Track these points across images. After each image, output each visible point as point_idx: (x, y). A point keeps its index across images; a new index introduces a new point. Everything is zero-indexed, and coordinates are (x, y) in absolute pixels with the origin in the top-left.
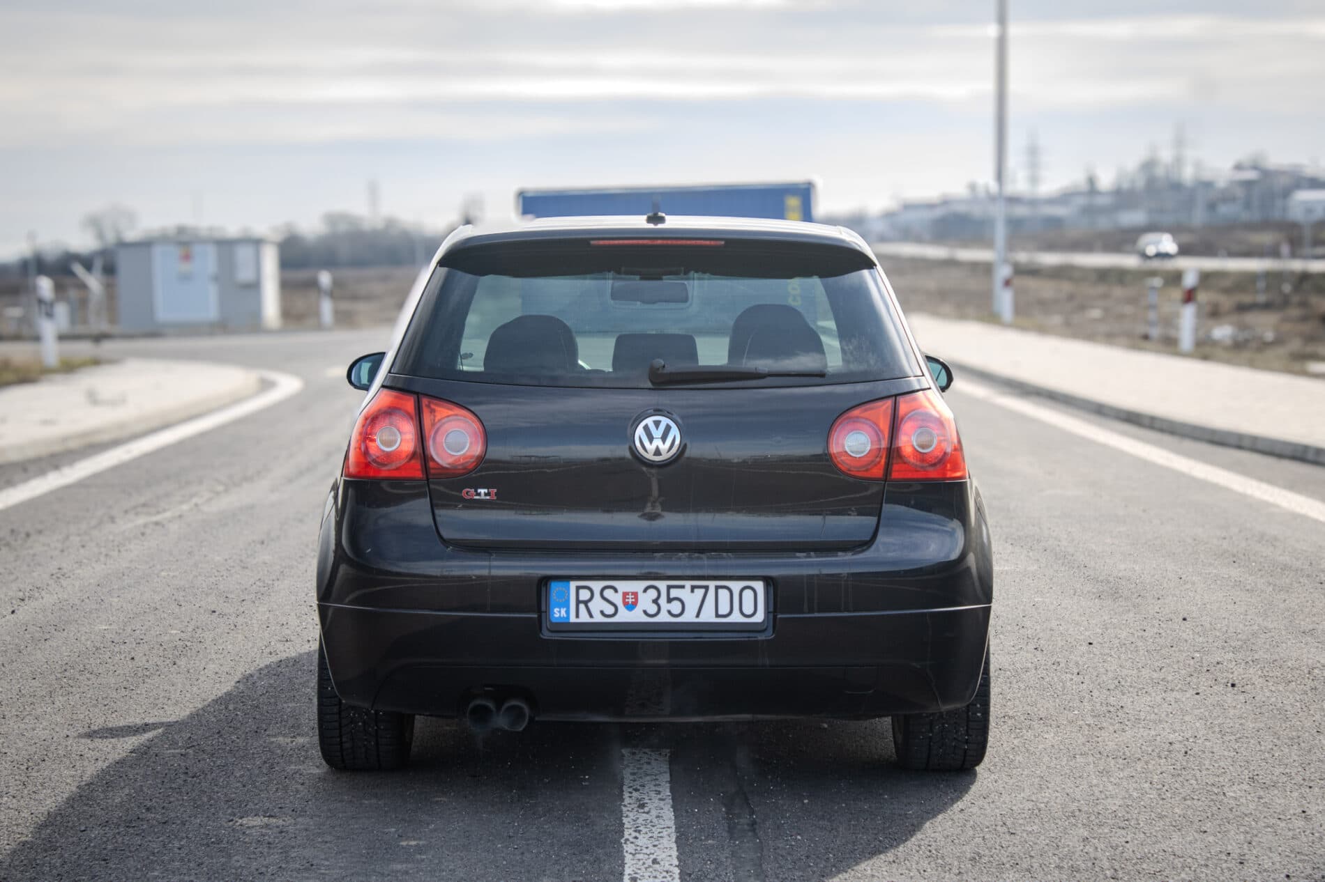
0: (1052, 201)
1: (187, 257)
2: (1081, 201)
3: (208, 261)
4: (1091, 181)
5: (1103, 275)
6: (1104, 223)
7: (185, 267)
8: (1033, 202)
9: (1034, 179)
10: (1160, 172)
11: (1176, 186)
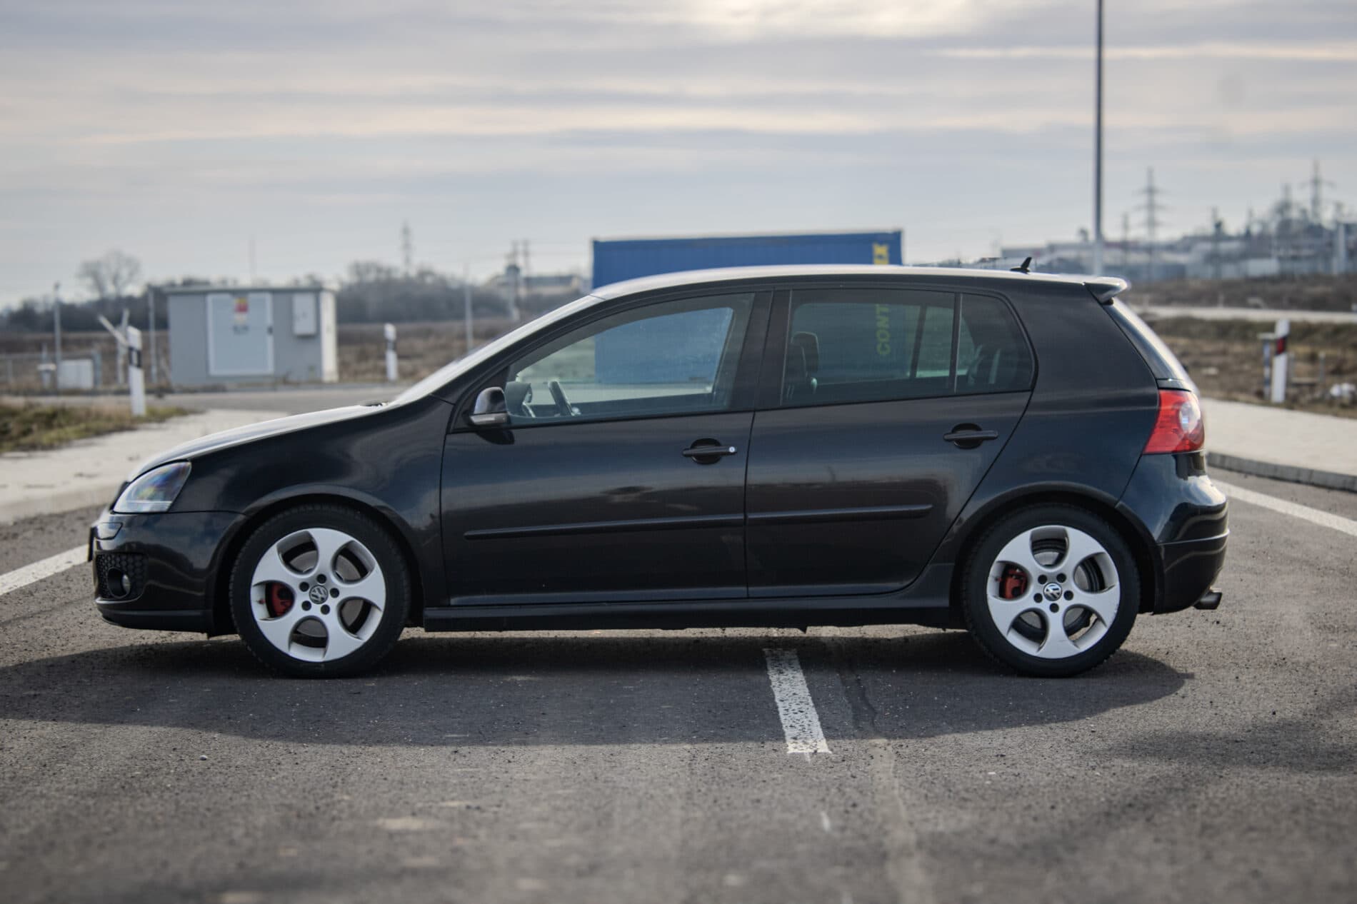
0: (1171, 247)
1: (243, 309)
2: (1207, 247)
3: (265, 312)
4: (1218, 225)
5: (1224, 330)
6: (1229, 272)
7: (241, 318)
8: (1150, 249)
9: (1152, 223)
10: (1294, 214)
11: (1315, 230)
